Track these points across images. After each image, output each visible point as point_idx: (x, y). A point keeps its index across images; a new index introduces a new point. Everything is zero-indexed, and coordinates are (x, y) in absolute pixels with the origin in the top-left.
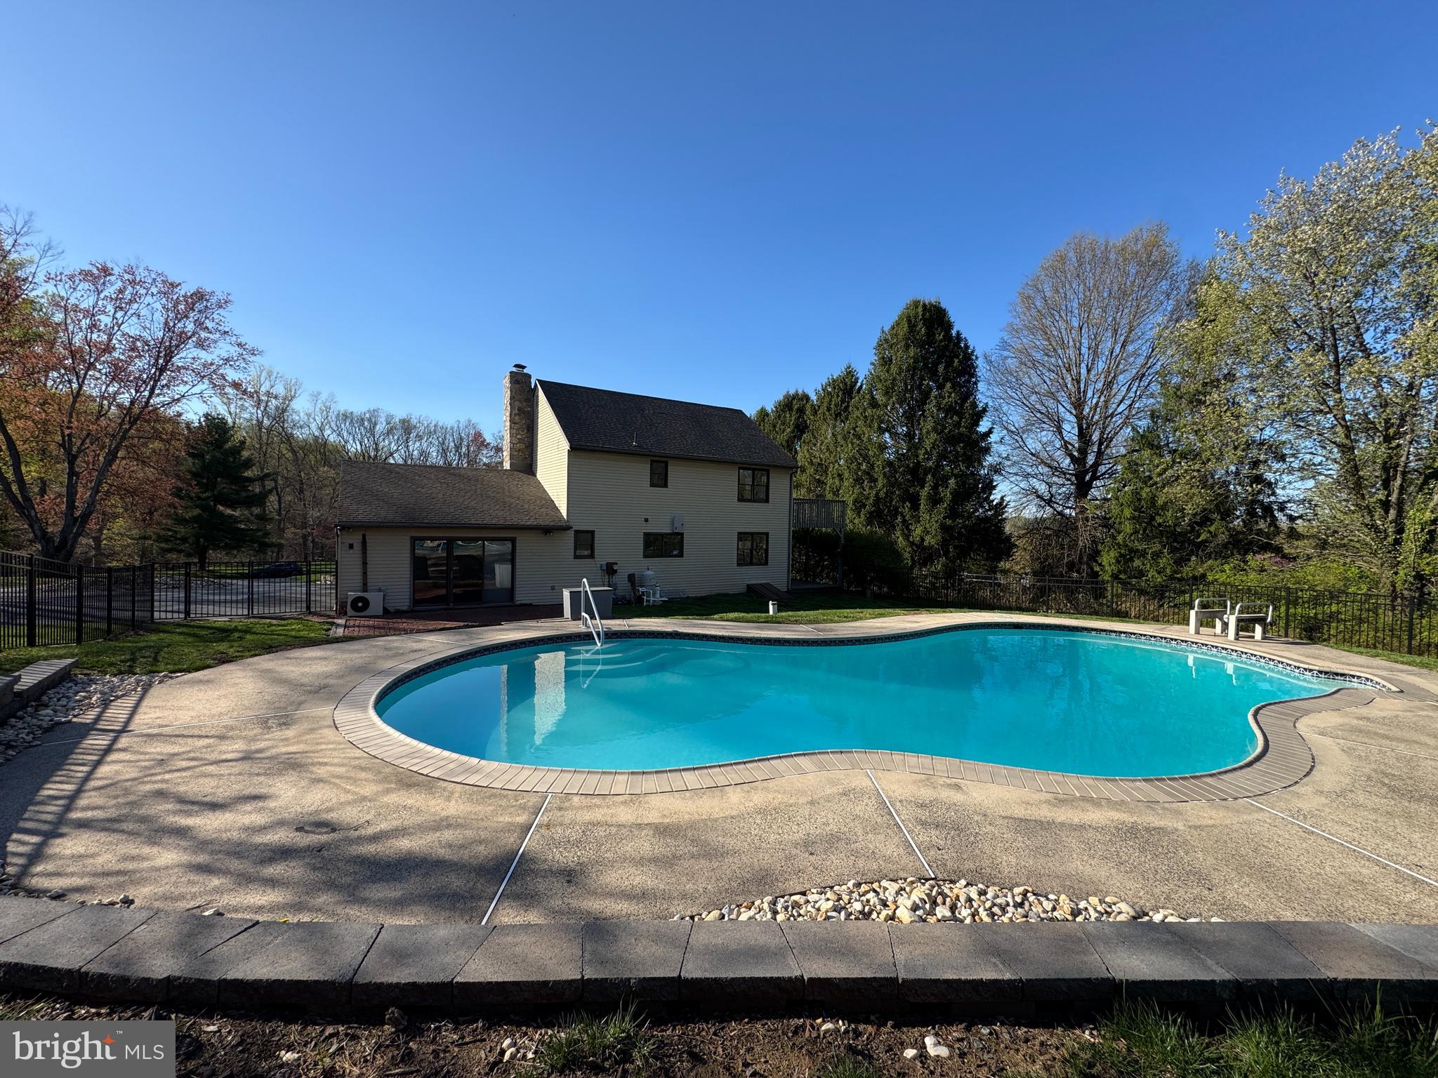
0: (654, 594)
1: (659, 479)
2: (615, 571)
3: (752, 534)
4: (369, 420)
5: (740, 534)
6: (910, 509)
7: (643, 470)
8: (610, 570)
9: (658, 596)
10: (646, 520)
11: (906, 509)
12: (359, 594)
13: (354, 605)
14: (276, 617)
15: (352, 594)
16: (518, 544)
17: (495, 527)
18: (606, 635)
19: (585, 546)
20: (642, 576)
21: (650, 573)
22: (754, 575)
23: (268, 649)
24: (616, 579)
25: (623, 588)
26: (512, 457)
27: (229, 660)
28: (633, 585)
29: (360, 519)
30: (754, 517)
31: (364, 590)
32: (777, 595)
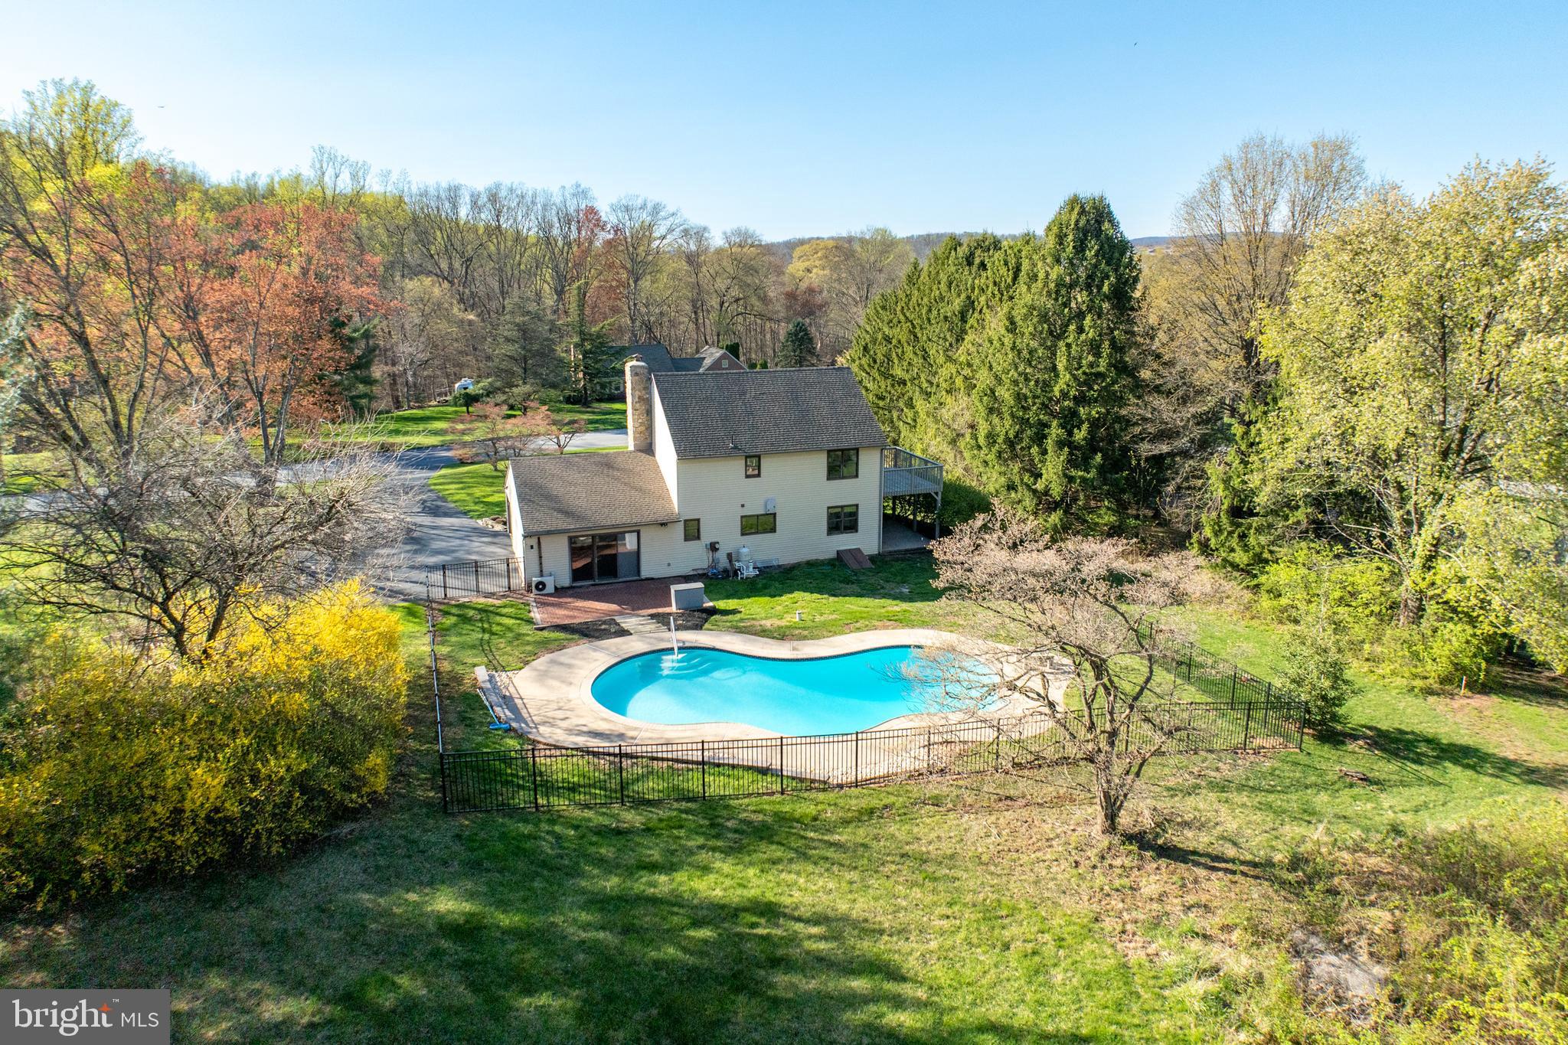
0: (748, 567)
1: (754, 471)
2: (717, 549)
3: (841, 507)
5: (829, 508)
7: (737, 466)
8: (713, 547)
9: (751, 569)
10: (743, 506)
12: (540, 578)
13: (537, 587)
14: (491, 595)
15: (535, 580)
16: (642, 534)
17: (624, 525)
18: (680, 648)
19: (692, 530)
20: (738, 553)
21: (745, 550)
22: (845, 542)
23: (535, 655)
24: (718, 555)
25: (723, 563)
26: (635, 439)
27: (527, 663)
28: (730, 561)
29: (536, 528)
30: (843, 492)
31: (542, 576)
32: (859, 563)
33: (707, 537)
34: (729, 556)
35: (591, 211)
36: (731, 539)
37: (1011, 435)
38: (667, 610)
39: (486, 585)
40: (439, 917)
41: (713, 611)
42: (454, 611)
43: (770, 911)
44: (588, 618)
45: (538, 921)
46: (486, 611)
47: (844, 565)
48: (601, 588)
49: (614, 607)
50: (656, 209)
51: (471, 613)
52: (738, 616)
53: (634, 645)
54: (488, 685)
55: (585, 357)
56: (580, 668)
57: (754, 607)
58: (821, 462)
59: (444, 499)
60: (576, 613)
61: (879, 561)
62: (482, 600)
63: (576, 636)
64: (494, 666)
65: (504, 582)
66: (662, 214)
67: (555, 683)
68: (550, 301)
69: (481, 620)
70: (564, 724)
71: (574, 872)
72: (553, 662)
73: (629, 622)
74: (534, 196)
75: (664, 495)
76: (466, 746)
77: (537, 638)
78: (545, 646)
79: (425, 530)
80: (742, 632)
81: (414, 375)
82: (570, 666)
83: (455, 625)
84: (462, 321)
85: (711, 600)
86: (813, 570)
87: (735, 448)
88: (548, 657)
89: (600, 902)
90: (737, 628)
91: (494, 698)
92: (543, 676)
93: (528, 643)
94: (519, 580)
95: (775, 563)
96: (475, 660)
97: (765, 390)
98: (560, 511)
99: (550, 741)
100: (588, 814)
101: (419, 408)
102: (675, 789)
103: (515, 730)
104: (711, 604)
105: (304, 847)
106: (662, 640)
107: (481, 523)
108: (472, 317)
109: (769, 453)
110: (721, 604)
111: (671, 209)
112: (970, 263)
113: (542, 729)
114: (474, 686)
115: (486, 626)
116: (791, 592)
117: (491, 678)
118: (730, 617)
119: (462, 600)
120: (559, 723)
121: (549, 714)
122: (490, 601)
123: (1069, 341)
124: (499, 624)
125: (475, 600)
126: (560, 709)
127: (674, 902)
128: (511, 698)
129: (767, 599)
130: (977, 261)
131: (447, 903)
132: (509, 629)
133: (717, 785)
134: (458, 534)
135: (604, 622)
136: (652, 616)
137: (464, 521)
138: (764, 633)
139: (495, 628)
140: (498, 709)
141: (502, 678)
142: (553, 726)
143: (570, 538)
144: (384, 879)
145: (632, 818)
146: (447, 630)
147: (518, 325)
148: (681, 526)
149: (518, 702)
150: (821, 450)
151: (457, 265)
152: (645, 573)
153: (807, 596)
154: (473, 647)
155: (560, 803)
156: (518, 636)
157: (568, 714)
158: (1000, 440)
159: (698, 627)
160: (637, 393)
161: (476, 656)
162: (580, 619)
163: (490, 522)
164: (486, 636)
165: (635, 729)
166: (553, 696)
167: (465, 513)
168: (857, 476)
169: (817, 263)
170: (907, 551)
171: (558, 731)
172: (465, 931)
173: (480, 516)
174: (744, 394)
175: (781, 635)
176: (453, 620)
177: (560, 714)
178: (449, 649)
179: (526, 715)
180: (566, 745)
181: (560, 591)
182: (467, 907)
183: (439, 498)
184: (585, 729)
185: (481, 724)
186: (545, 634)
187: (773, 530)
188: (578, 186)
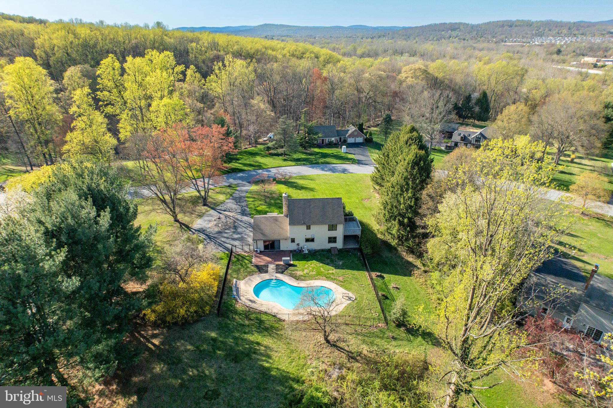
1: (308, 228)
3: (332, 237)
5: (329, 237)
7: (305, 227)
8: (298, 244)
10: (307, 235)
13: (256, 251)
14: (245, 252)
15: (255, 249)
16: (281, 241)
17: (276, 239)
18: (275, 279)
19: (293, 241)
22: (333, 245)
23: (247, 276)
26: (284, 213)
27: (244, 278)
29: (256, 238)
30: (332, 234)
31: (257, 248)
38: (281, 263)
40: (212, 337)
41: (290, 265)
42: (237, 256)
43: (258, 344)
44: (263, 263)
45: (224, 340)
46: (243, 257)
48: (270, 252)
49: (270, 260)
51: (240, 257)
52: (295, 268)
53: (268, 276)
54: (235, 284)
57: (301, 265)
58: (326, 227)
60: (261, 261)
62: (243, 253)
64: (238, 278)
67: (248, 285)
69: (241, 261)
70: (245, 297)
71: (233, 332)
73: (270, 267)
75: (286, 233)
76: (226, 301)
77: (250, 269)
78: (252, 272)
80: (291, 275)
82: (252, 281)
83: (236, 261)
87: (304, 223)
88: (249, 277)
89: (235, 338)
91: (235, 288)
92: (246, 283)
94: (252, 248)
95: (314, 249)
96: (234, 276)
98: (262, 234)
99: (241, 301)
100: (240, 320)
102: (257, 317)
103: (235, 298)
104: (292, 262)
105: (196, 321)
106: (274, 276)
109: (312, 224)
110: (294, 263)
112: (406, 144)
114: (232, 284)
115: (241, 263)
117: (236, 282)
118: (293, 268)
119: (239, 253)
121: (244, 294)
122: (245, 254)
124: (244, 262)
126: (246, 292)
127: (246, 340)
128: (238, 288)
130: (409, 143)
131: (213, 335)
132: (246, 264)
133: (264, 317)
135: (265, 266)
136: (276, 265)
138: (295, 277)
139: (243, 264)
140: (234, 292)
141: (238, 282)
143: (264, 241)
144: (206, 328)
145: (247, 322)
148: (290, 239)
150: (327, 224)
152: (281, 249)
154: (236, 271)
155: (237, 317)
156: (247, 267)
159: (282, 273)
161: (236, 274)
162: (261, 263)
164: (241, 266)
165: (258, 301)
166: (247, 288)
167: (250, 215)
168: (336, 230)
170: (351, 248)
171: (243, 299)
172: (214, 340)
176: (235, 259)
177: (246, 294)
178: (231, 271)
179: (239, 294)
180: (243, 303)
181: (261, 253)
182: (216, 336)
184: (249, 299)
185: (230, 295)
186: (252, 268)
187: (314, 242)
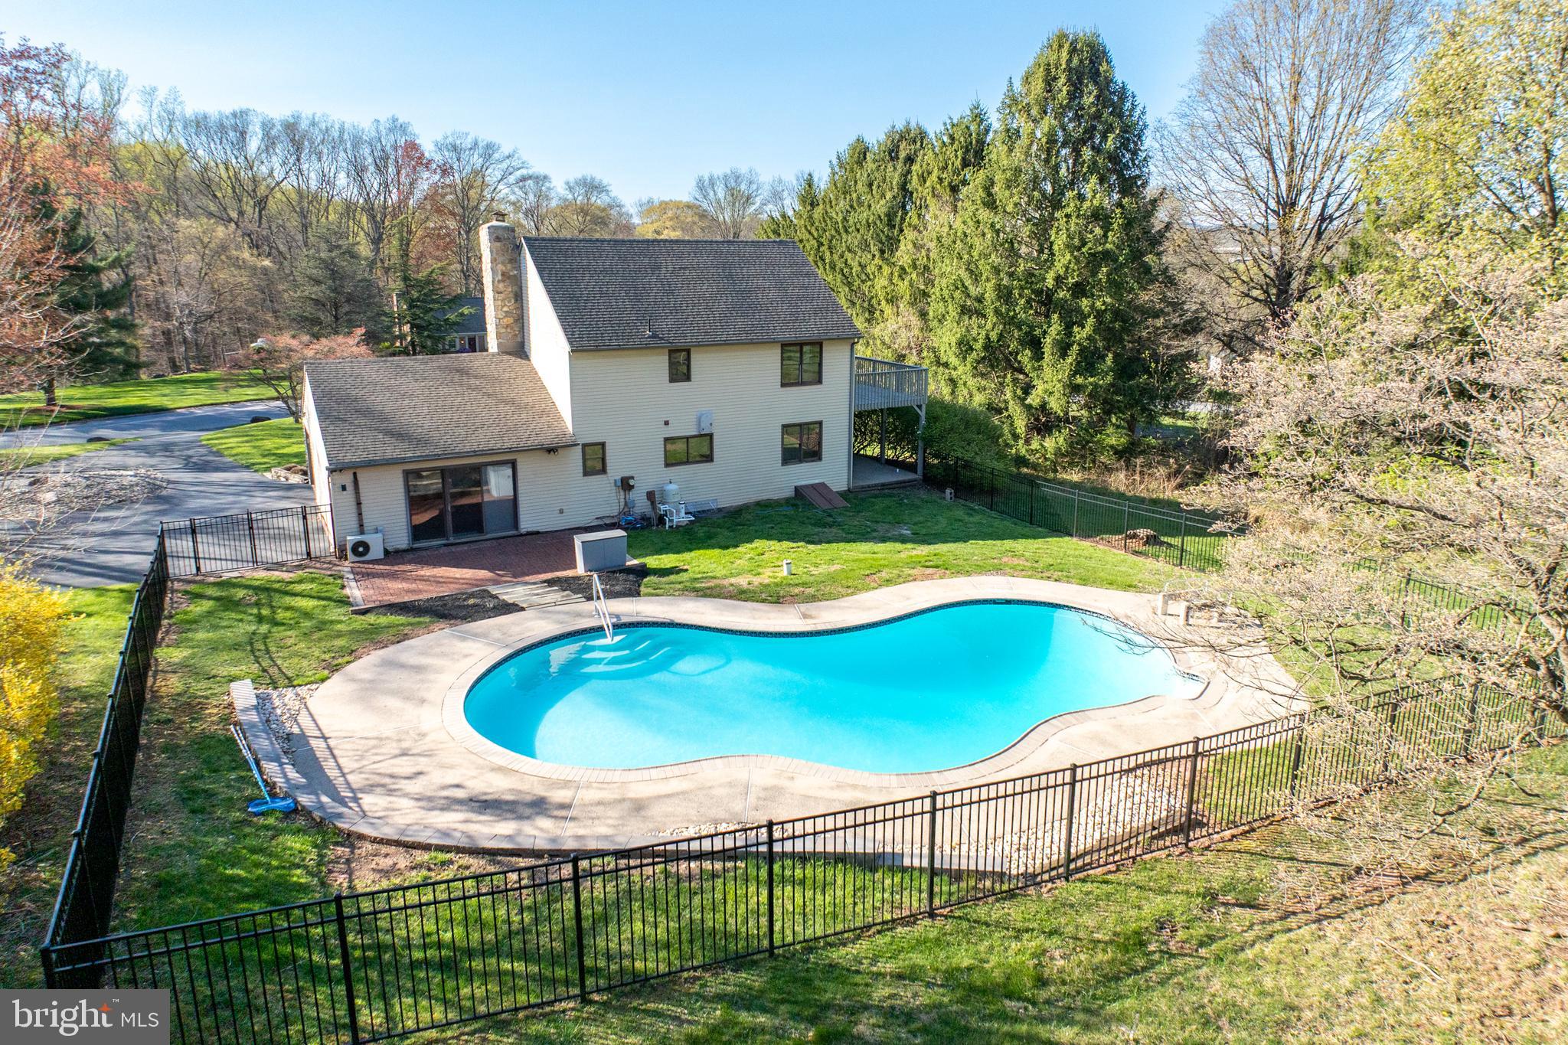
0: (678, 512)
1: (680, 373)
2: (632, 487)
3: (800, 425)
4: (235, 128)
5: (784, 426)
6: (1031, 359)
7: (659, 364)
8: (626, 485)
9: (683, 514)
10: (667, 423)
11: (1025, 357)
12: (359, 538)
13: (354, 550)
14: (279, 566)
15: (351, 539)
16: (519, 467)
17: (492, 452)
18: (616, 626)
19: (595, 458)
20: (663, 491)
21: (673, 487)
22: (805, 474)
23: (353, 654)
24: (633, 495)
25: (641, 506)
26: (499, 335)
27: (335, 669)
28: (653, 503)
29: (349, 458)
30: (801, 404)
31: (362, 532)
32: (830, 501)
33: (617, 469)
34: (651, 496)
35: (412, 146)
36: (650, 474)
37: (994, 336)
38: (570, 573)
39: (268, 552)
41: (642, 572)
42: (211, 591)
44: (444, 591)
46: (267, 590)
47: (810, 505)
48: (459, 549)
49: (484, 574)
50: (489, 150)
51: (241, 593)
52: (684, 576)
53: (532, 626)
54: (254, 717)
55: (411, 307)
56: (438, 671)
57: (703, 562)
58: (770, 361)
59: (219, 453)
60: (421, 586)
61: (854, 497)
62: (262, 574)
63: (427, 619)
64: (270, 679)
65: (301, 546)
66: (496, 156)
67: (393, 703)
68: (365, 250)
69: (257, 604)
70: (414, 787)
72: (390, 664)
73: (513, 593)
74: (342, 131)
75: (549, 410)
76: (185, 865)
77: (356, 626)
78: (373, 638)
79: (182, 487)
80: (705, 596)
81: (195, 331)
82: (418, 669)
83: (210, 613)
84: (254, 268)
85: (634, 557)
86: (770, 511)
87: (654, 336)
88: (376, 656)
90: (696, 590)
91: (263, 743)
92: (368, 691)
93: (339, 635)
94: (325, 544)
95: (713, 506)
96: (234, 671)
97: (685, 263)
98: (388, 432)
99: (388, 832)
101: (202, 370)
103: (306, 813)
104: (635, 562)
106: (579, 615)
107: (268, 476)
108: (267, 263)
109: (699, 345)
110: (652, 562)
111: (506, 150)
113: (368, 801)
114: (226, 720)
115: (265, 612)
116: (750, 541)
117: (262, 704)
118: (672, 578)
119: (226, 576)
120: (404, 785)
121: (385, 767)
122: (276, 575)
123: (1068, 210)
124: (288, 608)
125: (248, 574)
126: (404, 754)
128: (303, 737)
129: (717, 552)
132: (307, 615)
134: (232, 490)
135: (472, 595)
136: (550, 583)
137: (246, 475)
138: (742, 595)
139: (281, 615)
140: (270, 767)
141: (284, 700)
142: (391, 792)
143: (407, 474)
146: (195, 622)
147: (323, 261)
148: (577, 452)
149: (317, 745)
150: (774, 342)
151: (249, 210)
152: (526, 524)
153: (774, 544)
154: (236, 647)
156: (321, 626)
157: (422, 763)
158: (978, 346)
159: (634, 593)
160: (500, 267)
161: (236, 663)
162: (429, 593)
163: (283, 473)
164: (264, 628)
165: (566, 784)
166: (387, 729)
167: (248, 467)
168: (820, 381)
169: (668, 224)
170: (883, 485)
171: (405, 803)
173: (268, 469)
174: (659, 268)
175: (775, 596)
176: (207, 605)
177: (404, 766)
178: (186, 653)
179: (332, 773)
180: (423, 838)
181: (392, 556)
183: (212, 453)
184: (460, 794)
185: (230, 803)
186: (371, 618)
187: (709, 458)
188: (395, 120)
